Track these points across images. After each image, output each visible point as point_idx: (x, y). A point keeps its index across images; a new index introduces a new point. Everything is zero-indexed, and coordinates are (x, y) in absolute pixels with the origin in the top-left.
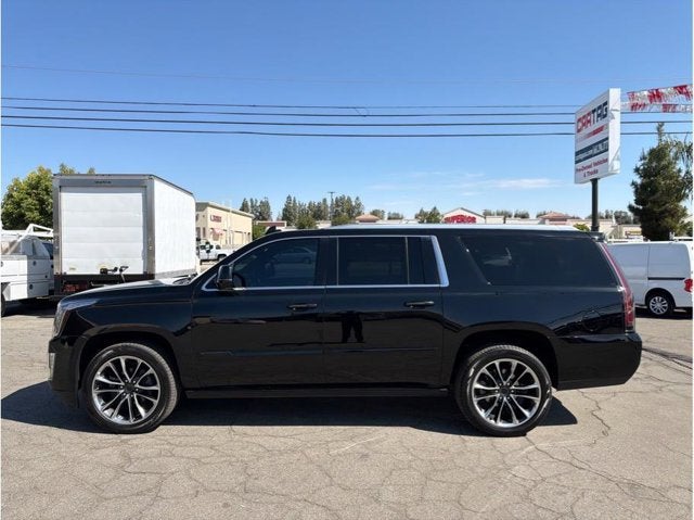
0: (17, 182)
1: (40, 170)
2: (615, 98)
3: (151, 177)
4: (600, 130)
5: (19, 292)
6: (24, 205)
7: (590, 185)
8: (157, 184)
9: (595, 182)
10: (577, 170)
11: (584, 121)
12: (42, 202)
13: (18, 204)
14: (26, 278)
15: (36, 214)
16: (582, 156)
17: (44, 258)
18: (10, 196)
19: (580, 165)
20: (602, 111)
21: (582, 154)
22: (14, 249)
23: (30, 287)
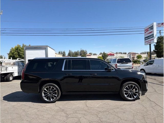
0: (12, 49)
1: (18, 45)
3: (47, 46)
4: (151, 32)
5: (16, 74)
6: (14, 54)
7: (149, 45)
8: (48, 48)
9: (150, 45)
10: (145, 42)
11: (146, 30)
12: (19, 53)
13: (13, 54)
14: (17, 71)
15: (17, 56)
16: (146, 39)
17: (21, 66)
18: (11, 52)
19: (146, 41)
20: (152, 28)
21: (146, 38)
22: (14, 64)
23: (18, 73)
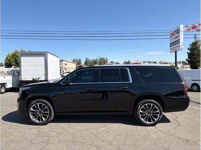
0: (9, 55)
1: (16, 51)
2: (182, 27)
3: (47, 52)
4: (177, 37)
5: (9, 85)
6: (11, 61)
8: (48, 54)
9: (176, 52)
10: (171, 49)
11: (172, 34)
12: (16, 60)
13: (9, 61)
14: (11, 82)
15: (14, 63)
16: (172, 45)
17: (17, 76)
18: (7, 58)
19: (172, 47)
20: (178, 31)
22: (8, 73)
23: (13, 84)
